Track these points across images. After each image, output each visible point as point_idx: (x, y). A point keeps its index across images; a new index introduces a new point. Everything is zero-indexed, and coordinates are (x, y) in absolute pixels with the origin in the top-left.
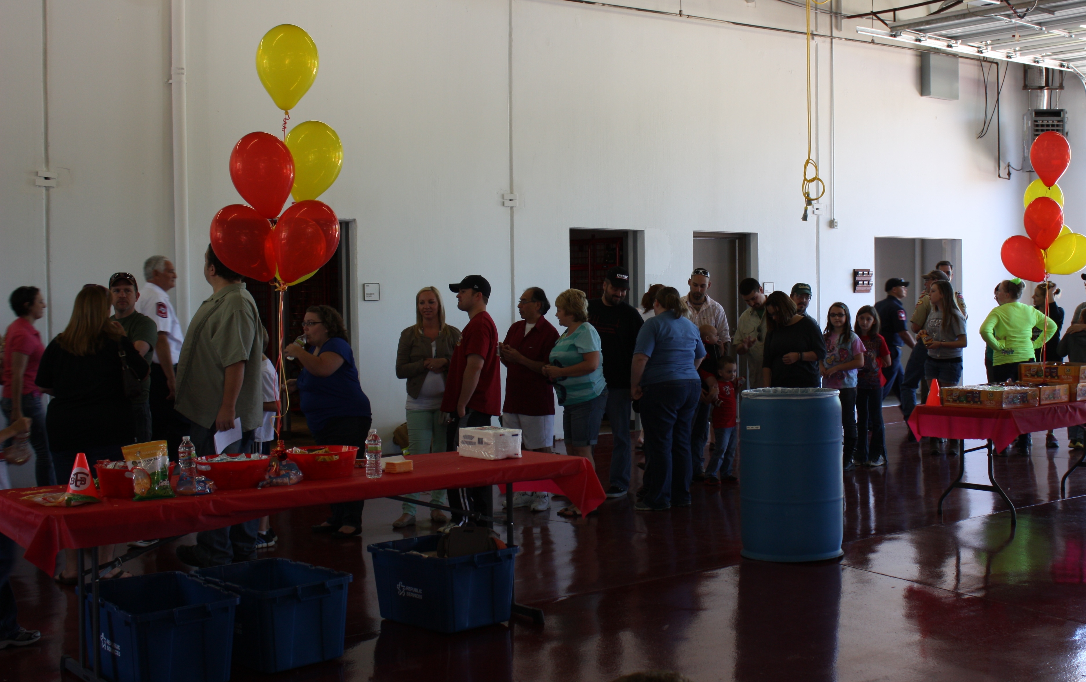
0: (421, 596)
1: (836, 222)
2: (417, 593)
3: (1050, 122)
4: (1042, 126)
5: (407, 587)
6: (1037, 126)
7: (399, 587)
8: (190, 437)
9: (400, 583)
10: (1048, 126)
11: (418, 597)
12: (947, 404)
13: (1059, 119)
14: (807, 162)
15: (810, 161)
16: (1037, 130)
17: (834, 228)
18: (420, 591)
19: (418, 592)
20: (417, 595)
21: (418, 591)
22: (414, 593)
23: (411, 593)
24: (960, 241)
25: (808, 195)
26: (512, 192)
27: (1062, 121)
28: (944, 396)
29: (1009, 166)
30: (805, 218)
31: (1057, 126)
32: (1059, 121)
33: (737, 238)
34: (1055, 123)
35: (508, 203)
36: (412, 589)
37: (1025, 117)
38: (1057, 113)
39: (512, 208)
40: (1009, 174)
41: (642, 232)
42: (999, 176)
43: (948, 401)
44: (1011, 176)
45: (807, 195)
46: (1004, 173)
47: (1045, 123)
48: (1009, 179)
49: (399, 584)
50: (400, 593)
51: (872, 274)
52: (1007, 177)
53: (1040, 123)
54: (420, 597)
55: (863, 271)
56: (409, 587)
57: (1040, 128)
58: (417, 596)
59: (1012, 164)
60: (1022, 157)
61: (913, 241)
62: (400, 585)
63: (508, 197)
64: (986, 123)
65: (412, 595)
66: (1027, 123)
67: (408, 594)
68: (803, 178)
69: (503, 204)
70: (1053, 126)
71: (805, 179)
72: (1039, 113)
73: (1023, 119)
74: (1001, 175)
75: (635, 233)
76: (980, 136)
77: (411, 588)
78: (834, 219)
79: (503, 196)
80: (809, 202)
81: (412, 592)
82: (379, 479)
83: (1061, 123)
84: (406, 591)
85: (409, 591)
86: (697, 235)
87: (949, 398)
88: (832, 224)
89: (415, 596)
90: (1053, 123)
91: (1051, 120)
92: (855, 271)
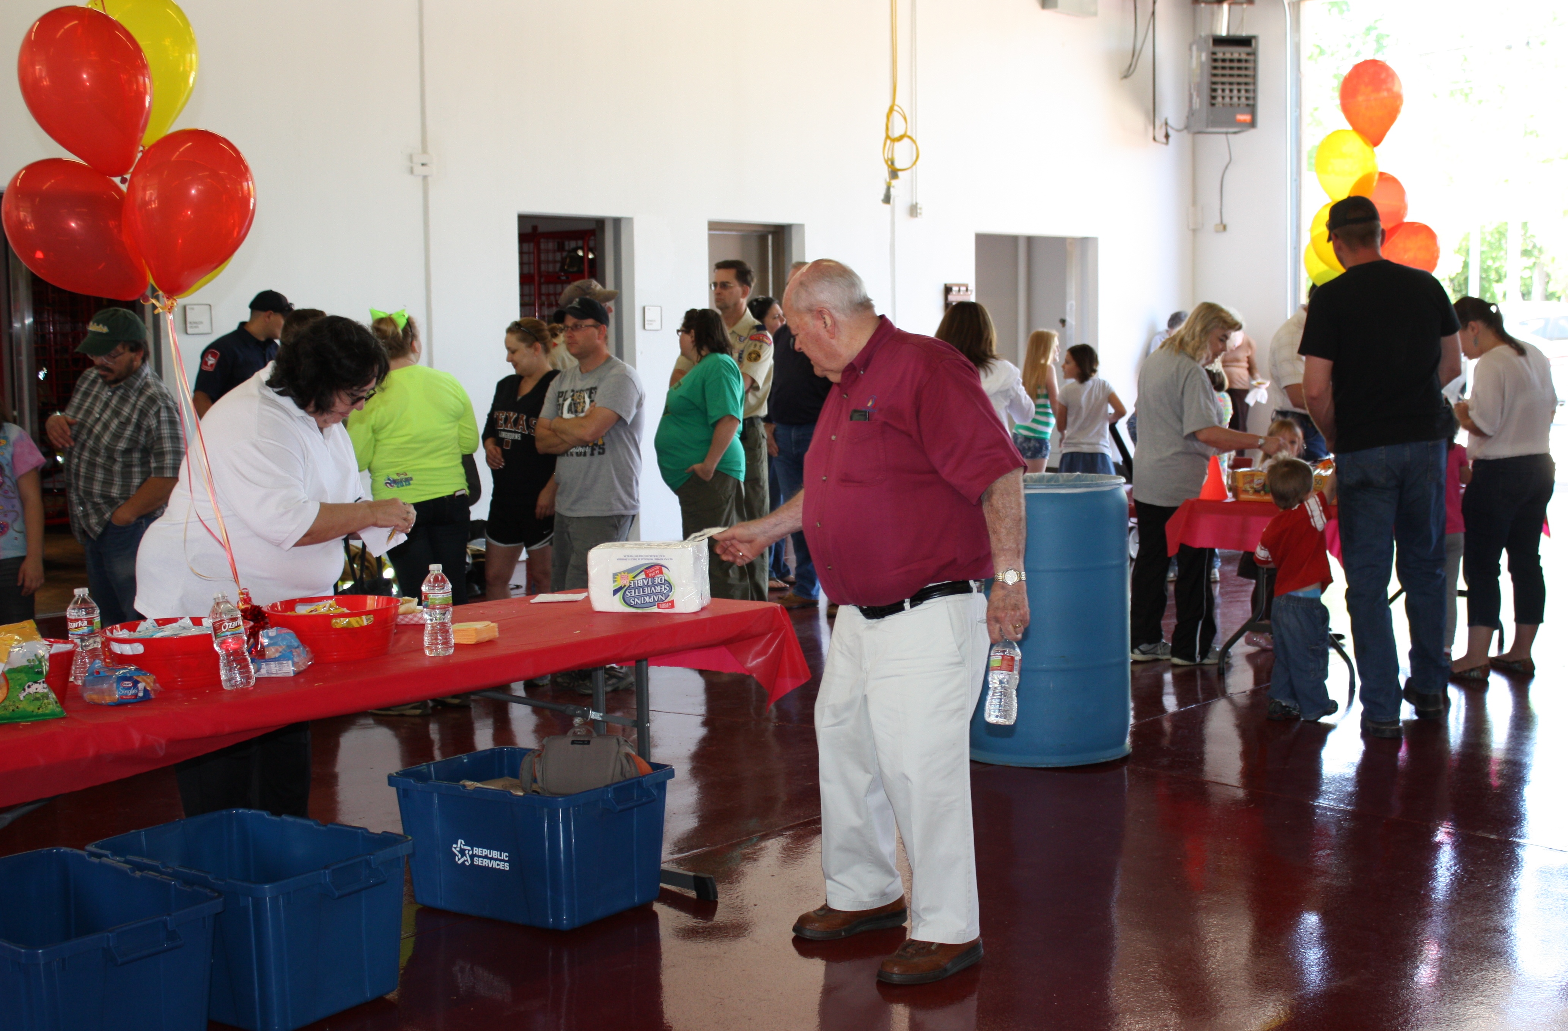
0: (507, 864)
1: (920, 209)
2: (496, 860)
3: (1236, 56)
4: (1224, 60)
5: (475, 848)
6: (1215, 60)
7: (458, 849)
8: (89, 590)
9: (459, 841)
10: (1231, 61)
11: (498, 867)
12: (1243, 497)
13: (1248, 50)
14: (891, 110)
15: (896, 108)
16: (1215, 68)
17: (917, 216)
18: (505, 856)
19: (499, 858)
20: (498, 862)
21: (501, 856)
22: (491, 859)
23: (485, 860)
24: (1095, 240)
25: (893, 163)
26: (425, 150)
27: (1254, 54)
28: (1240, 484)
29: (1166, 124)
30: (887, 199)
31: (1246, 61)
32: (1248, 54)
33: (770, 232)
34: (1244, 57)
35: (419, 170)
36: (486, 852)
37: (1194, 48)
38: (1246, 42)
39: (425, 178)
40: (1167, 136)
41: (630, 220)
42: (1154, 139)
43: (1246, 491)
44: (1171, 139)
45: (891, 163)
46: (1161, 137)
47: (1228, 56)
48: (1167, 143)
49: (457, 843)
50: (459, 859)
51: (971, 291)
52: (1164, 140)
53: (1220, 56)
54: (507, 867)
55: (959, 286)
56: (480, 849)
57: (1220, 64)
58: (498, 865)
59: (1170, 122)
60: (1187, 109)
61: (1014, 240)
62: (459, 846)
63: (419, 159)
64: (1135, 54)
65: (486, 863)
66: (1199, 57)
67: (478, 862)
68: (884, 135)
69: (412, 171)
70: (1239, 61)
71: (887, 137)
72: (1219, 41)
73: (1190, 49)
74: (1157, 138)
75: (617, 222)
76: (1127, 75)
77: (484, 850)
78: (917, 204)
79: (411, 158)
80: (894, 173)
81: (486, 857)
82: (445, 657)
83: (1251, 58)
84: (472, 857)
85: (479, 857)
86: (714, 226)
87: (1248, 487)
88: (913, 210)
89: (494, 864)
90: (1240, 58)
91: (1237, 52)
92: (948, 286)
